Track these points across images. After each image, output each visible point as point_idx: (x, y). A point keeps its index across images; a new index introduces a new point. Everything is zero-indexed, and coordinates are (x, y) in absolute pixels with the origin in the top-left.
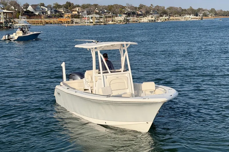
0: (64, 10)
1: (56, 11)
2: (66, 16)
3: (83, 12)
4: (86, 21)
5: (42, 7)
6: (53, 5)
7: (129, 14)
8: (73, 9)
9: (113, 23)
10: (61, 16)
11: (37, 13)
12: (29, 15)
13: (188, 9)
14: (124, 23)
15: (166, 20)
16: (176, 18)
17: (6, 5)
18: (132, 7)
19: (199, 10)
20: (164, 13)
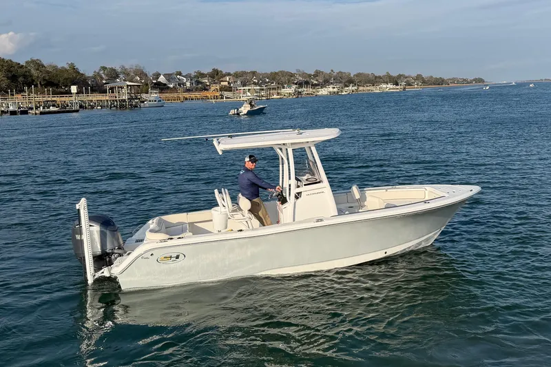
0: (209, 80)
1: (198, 82)
2: (213, 88)
3: (236, 82)
4: (241, 95)
5: (178, 76)
6: (193, 74)
7: (300, 85)
8: (221, 79)
9: (279, 97)
10: (205, 88)
11: (171, 86)
12: (161, 87)
13: (384, 76)
14: (295, 97)
15: (353, 91)
16: (368, 88)
17: (128, 74)
18: (304, 75)
19: (400, 76)
20: (350, 81)
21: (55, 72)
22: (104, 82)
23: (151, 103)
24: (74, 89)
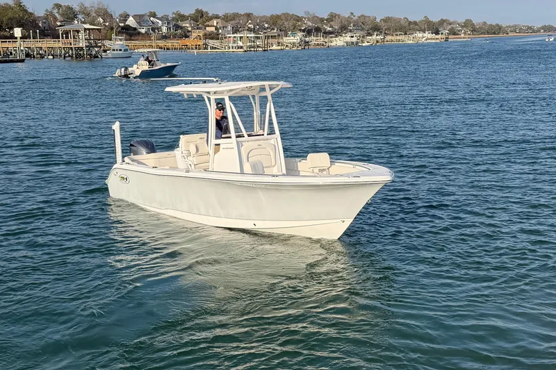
0: (190, 24)
1: (177, 27)
2: (194, 35)
3: (226, 27)
4: (231, 45)
5: (152, 19)
6: (171, 16)
7: (309, 32)
8: (207, 23)
9: (279, 48)
10: (186, 35)
11: (143, 31)
12: (129, 33)
13: (421, 22)
14: (300, 48)
15: (377, 42)
16: (398, 38)
17: (88, 15)
18: (314, 18)
19: (442, 22)
20: (376, 29)
22: (59, 24)
23: (116, 52)
24: (18, 32)
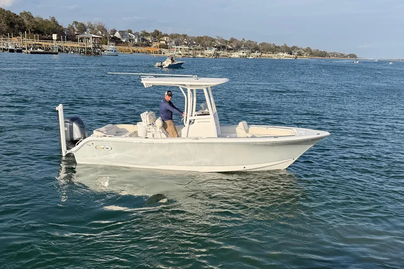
0: (151, 39)
1: (143, 40)
2: (155, 44)
3: (172, 42)
5: (129, 34)
6: (140, 33)
7: (219, 48)
8: (161, 39)
9: (202, 56)
10: (148, 45)
11: (124, 41)
12: (117, 41)
13: (282, 47)
14: (214, 57)
15: (257, 57)
16: (269, 55)
17: (93, 29)
18: (222, 40)
19: (294, 48)
20: (256, 49)
21: (41, 22)
22: (76, 33)
23: (109, 52)
24: (55, 36)
